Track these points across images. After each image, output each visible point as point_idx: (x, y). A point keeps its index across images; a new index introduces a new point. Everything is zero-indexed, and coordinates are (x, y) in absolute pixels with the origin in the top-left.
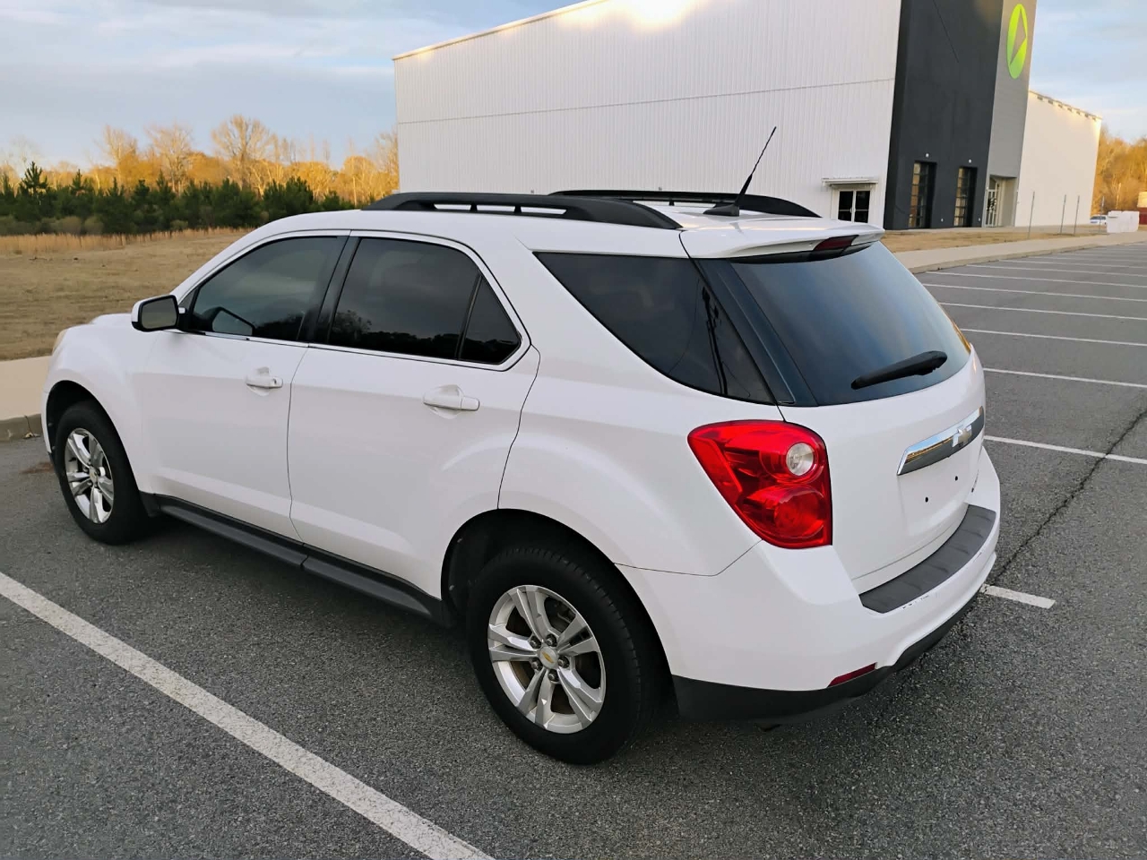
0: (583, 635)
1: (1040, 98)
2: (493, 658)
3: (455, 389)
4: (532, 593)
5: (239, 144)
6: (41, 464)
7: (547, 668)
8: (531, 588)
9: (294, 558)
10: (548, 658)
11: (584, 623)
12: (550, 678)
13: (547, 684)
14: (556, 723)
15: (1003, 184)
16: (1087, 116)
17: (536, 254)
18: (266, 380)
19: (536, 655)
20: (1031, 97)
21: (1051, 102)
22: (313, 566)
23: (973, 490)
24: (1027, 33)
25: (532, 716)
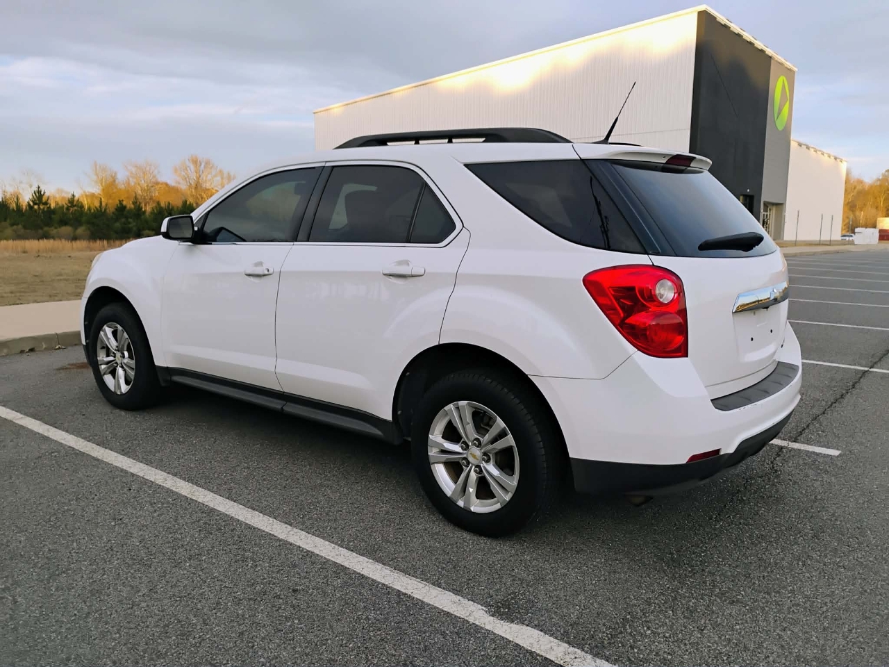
0: (502, 435)
1: (800, 145)
2: (432, 460)
3: (407, 263)
4: (463, 407)
5: (194, 176)
6: (69, 364)
7: (473, 464)
8: (463, 403)
9: (276, 404)
10: (474, 456)
11: (503, 425)
12: (475, 471)
13: (473, 476)
14: (479, 507)
15: (774, 209)
16: (836, 159)
17: (467, 166)
18: (259, 270)
19: (465, 456)
20: (793, 145)
21: (808, 148)
22: (291, 408)
23: (782, 346)
24: (789, 97)
25: (461, 503)
